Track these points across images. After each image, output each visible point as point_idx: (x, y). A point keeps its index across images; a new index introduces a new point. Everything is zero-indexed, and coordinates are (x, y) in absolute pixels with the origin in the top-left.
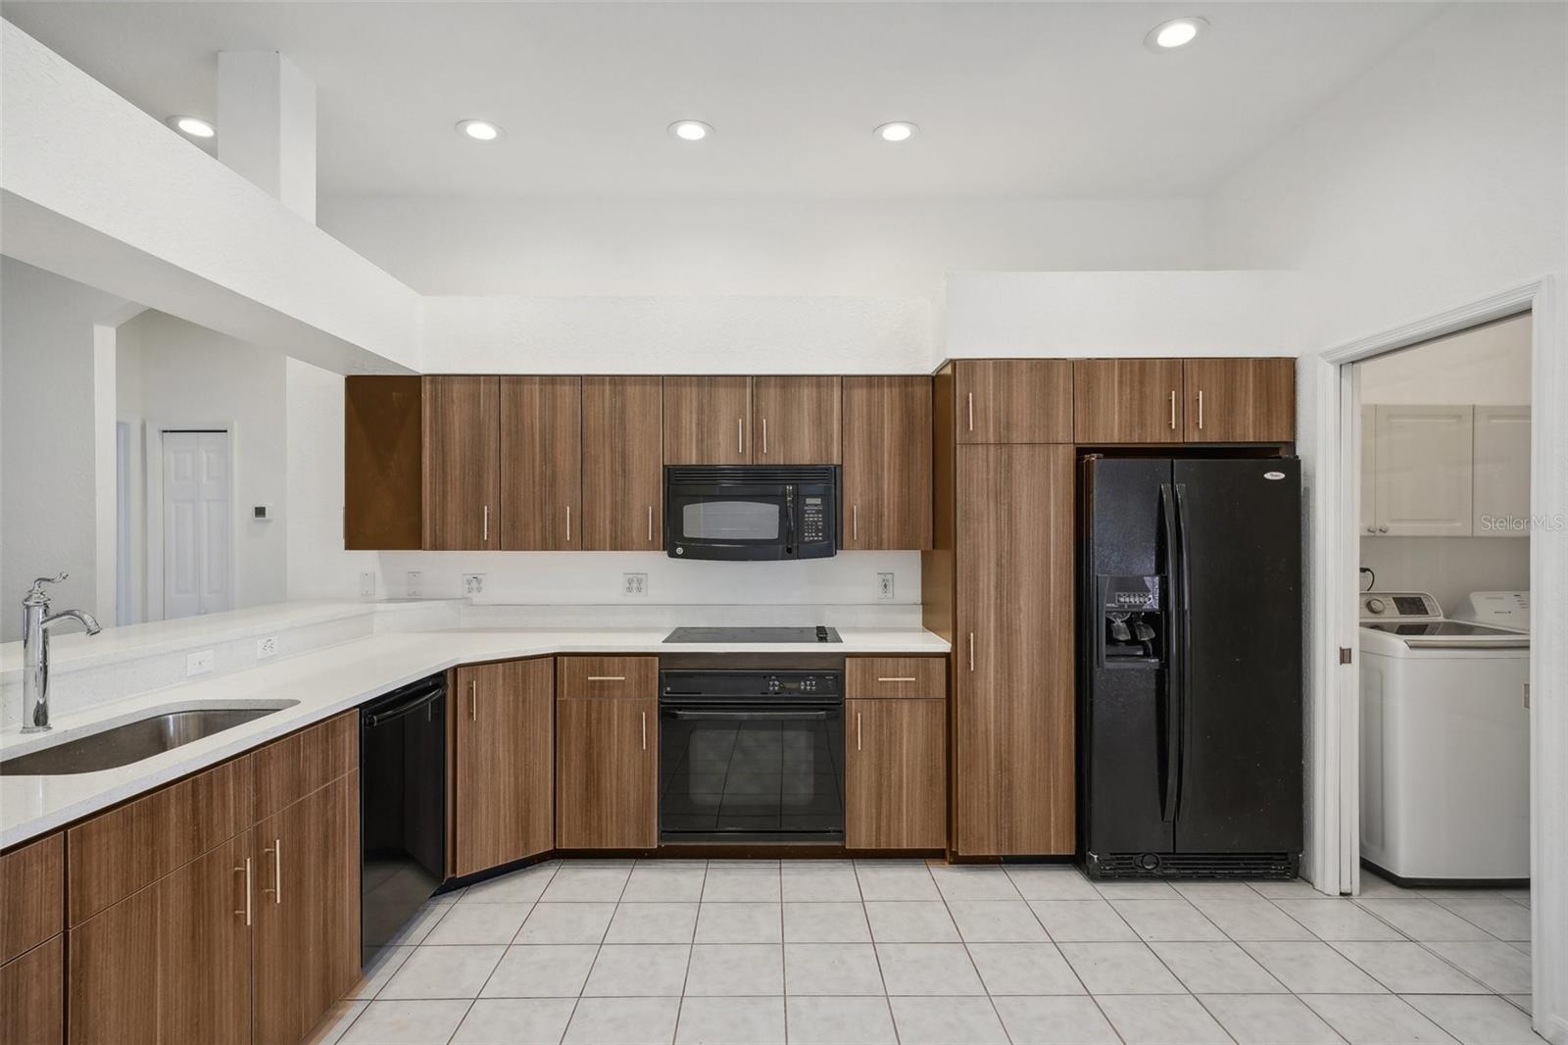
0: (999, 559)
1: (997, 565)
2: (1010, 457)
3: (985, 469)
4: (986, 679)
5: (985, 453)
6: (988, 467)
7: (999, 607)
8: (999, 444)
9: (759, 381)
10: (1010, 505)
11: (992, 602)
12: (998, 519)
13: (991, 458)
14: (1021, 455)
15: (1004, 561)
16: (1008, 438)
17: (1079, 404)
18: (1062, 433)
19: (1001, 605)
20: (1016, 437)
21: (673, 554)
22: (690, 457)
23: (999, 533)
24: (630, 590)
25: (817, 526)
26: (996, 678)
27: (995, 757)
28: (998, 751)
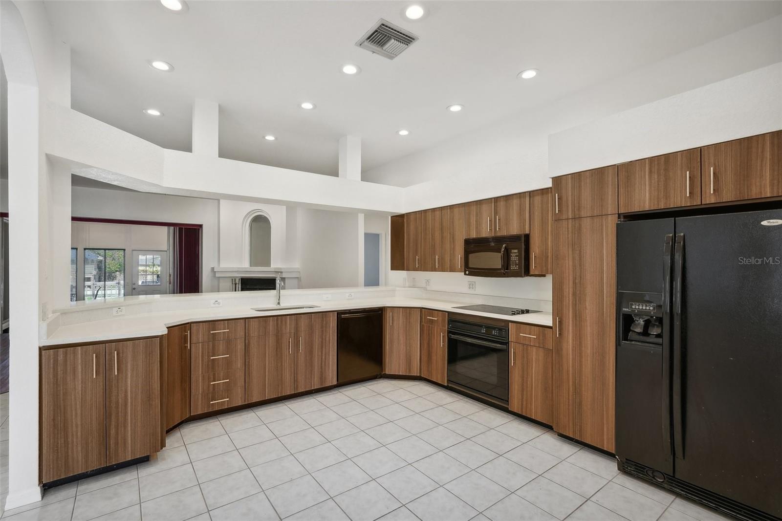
0: (575, 279)
1: (573, 283)
2: (580, 225)
3: (567, 233)
4: (567, 343)
5: (567, 224)
6: (568, 231)
7: (575, 305)
8: (574, 218)
9: (496, 199)
10: (580, 251)
11: (571, 302)
12: (574, 259)
13: (570, 226)
14: (586, 223)
15: (577, 281)
16: (579, 215)
17: (622, 190)
18: (611, 208)
19: (576, 305)
20: (583, 214)
21: (465, 274)
22: (474, 235)
23: (574, 266)
24: (470, 288)
25: (516, 262)
26: (573, 344)
27: (572, 385)
28: (574, 383)
